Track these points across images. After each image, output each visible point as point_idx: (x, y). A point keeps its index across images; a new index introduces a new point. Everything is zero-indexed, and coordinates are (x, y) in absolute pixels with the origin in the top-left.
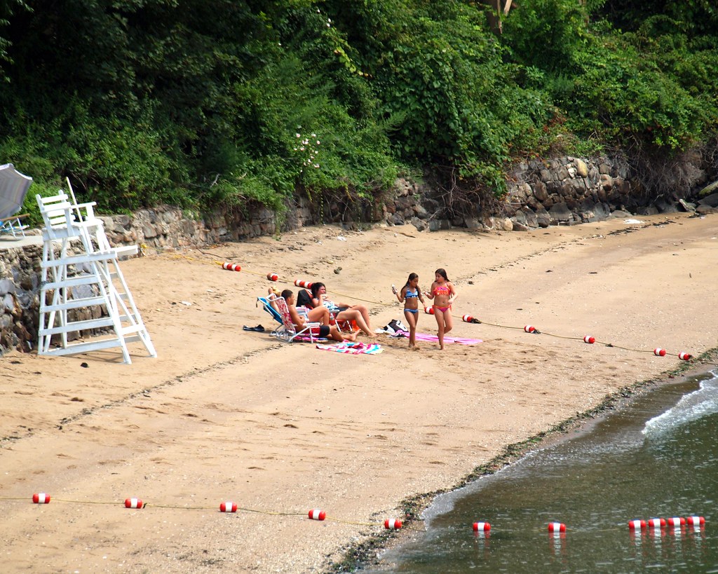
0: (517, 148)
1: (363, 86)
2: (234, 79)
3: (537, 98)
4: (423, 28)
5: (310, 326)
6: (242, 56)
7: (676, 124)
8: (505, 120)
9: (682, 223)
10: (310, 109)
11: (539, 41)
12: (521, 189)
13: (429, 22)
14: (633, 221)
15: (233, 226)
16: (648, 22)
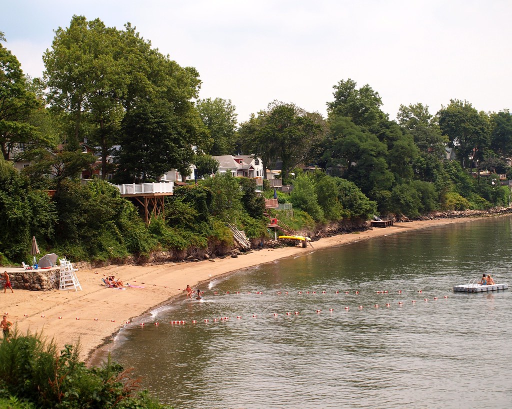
0: (151, 250)
1: (122, 238)
2: (97, 237)
3: (155, 240)
4: (133, 227)
5: (112, 284)
6: (98, 232)
7: (182, 245)
8: (149, 244)
9: (183, 264)
10: (111, 243)
11: (156, 229)
12: (152, 258)
13: (134, 226)
14: (174, 264)
15: (97, 265)
16: (176, 226)
